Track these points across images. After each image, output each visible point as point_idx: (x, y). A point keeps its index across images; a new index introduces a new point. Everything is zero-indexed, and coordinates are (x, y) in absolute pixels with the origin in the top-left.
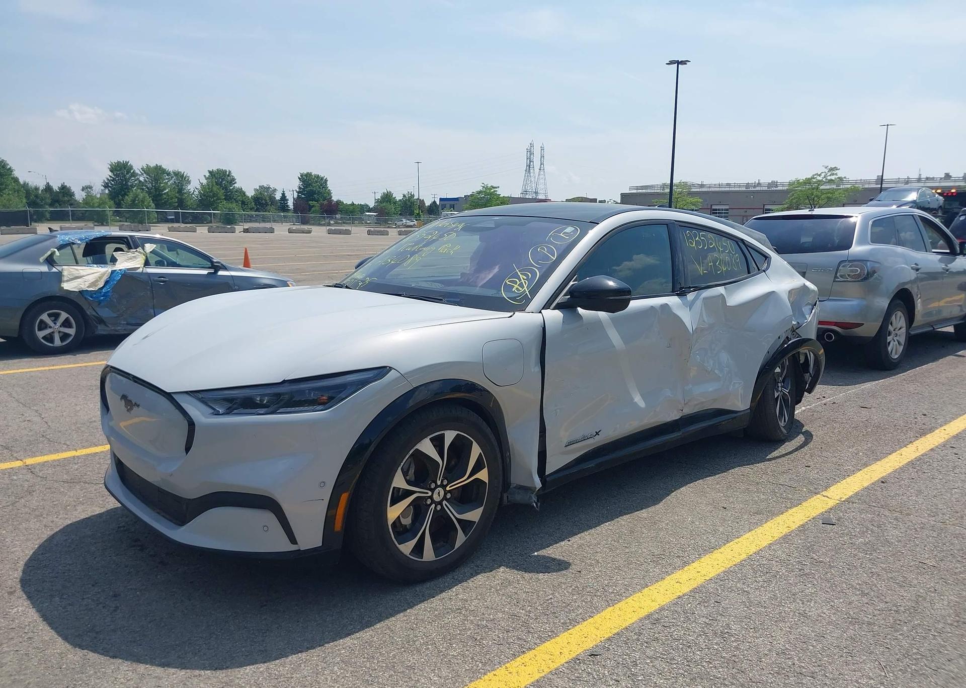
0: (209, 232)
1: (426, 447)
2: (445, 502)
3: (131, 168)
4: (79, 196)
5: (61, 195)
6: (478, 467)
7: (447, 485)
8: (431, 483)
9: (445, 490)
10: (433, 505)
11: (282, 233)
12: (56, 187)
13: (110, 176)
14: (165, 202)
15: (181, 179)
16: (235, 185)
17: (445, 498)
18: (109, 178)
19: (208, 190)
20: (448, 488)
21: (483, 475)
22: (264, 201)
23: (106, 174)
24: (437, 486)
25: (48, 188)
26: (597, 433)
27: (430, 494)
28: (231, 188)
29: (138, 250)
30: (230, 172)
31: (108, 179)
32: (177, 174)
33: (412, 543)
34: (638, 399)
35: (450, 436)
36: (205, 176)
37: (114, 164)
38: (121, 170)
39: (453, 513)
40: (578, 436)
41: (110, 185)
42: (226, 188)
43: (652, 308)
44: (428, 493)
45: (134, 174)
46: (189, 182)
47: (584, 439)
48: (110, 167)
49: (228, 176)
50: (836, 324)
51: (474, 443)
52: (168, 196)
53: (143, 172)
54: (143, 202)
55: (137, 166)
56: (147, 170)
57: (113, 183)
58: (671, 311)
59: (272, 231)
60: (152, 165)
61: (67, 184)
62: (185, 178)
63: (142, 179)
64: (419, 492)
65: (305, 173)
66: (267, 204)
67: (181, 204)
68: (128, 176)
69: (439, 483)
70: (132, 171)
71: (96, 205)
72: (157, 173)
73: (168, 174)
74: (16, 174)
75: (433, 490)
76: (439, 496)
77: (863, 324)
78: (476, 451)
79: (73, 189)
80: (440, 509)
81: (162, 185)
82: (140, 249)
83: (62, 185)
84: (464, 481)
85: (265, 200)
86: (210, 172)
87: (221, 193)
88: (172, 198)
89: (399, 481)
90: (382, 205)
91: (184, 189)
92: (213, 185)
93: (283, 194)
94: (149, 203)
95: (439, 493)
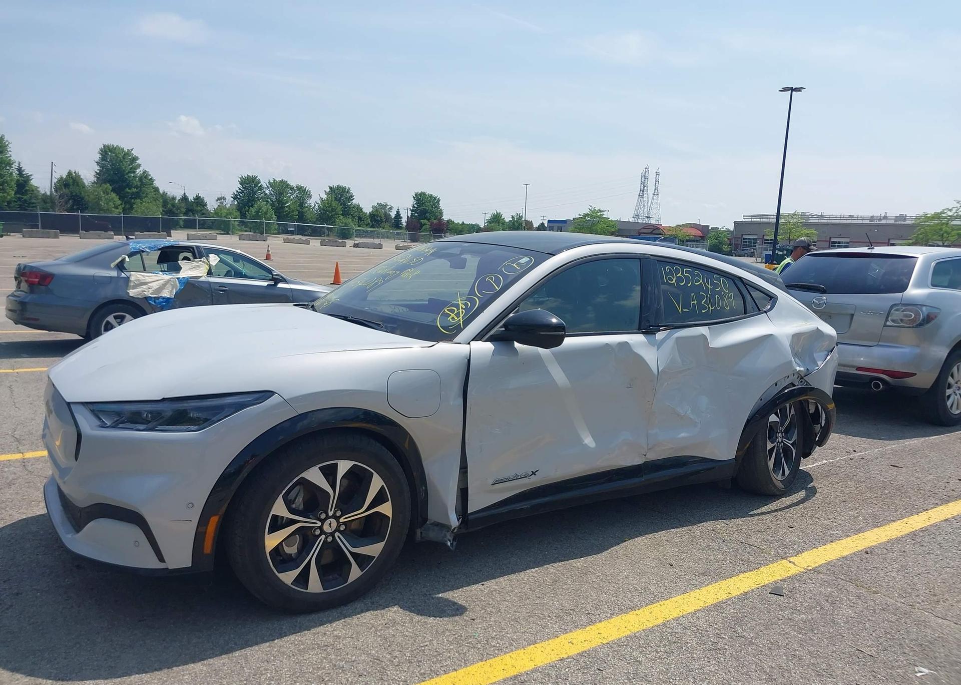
0: (321, 245)
1: (314, 475)
2: (337, 534)
3: (259, 182)
4: (212, 205)
5: (195, 205)
6: (380, 499)
7: (340, 517)
8: (321, 513)
9: (338, 522)
10: (323, 537)
11: (389, 249)
12: (191, 198)
13: (240, 189)
14: (287, 215)
15: (303, 193)
16: (353, 201)
17: (337, 530)
18: (239, 191)
19: (327, 205)
20: (342, 520)
21: (386, 509)
22: (379, 219)
23: (236, 187)
24: (328, 517)
25: (185, 198)
26: (534, 473)
27: (319, 524)
28: (349, 204)
29: (202, 259)
30: (349, 189)
31: (237, 191)
32: (300, 188)
33: (293, 574)
34: (589, 441)
35: (344, 466)
36: (325, 191)
37: (244, 177)
38: (250, 185)
39: (347, 547)
40: (510, 474)
41: (238, 197)
42: (344, 204)
43: (607, 345)
44: (317, 523)
45: (261, 188)
46: (310, 197)
47: (516, 478)
48: (240, 180)
49: (348, 192)
50: (884, 372)
51: (375, 474)
52: (289, 208)
53: (269, 186)
54: (266, 213)
55: (264, 183)
56: (273, 185)
57: (242, 195)
58: (632, 350)
59: (380, 247)
60: (278, 179)
61: (201, 195)
62: (307, 193)
63: (267, 192)
64: (303, 522)
65: (420, 192)
66: (381, 221)
67: (301, 217)
68: (255, 189)
69: (330, 514)
70: (259, 185)
71: (223, 215)
72: (281, 187)
73: (292, 189)
74: (156, 184)
75: (323, 521)
76: (331, 527)
77: (916, 374)
78: (377, 483)
79: (206, 200)
80: (332, 541)
81: (285, 198)
82: (204, 259)
83: (197, 196)
84: (361, 513)
85: (381, 217)
86: (331, 188)
87: (339, 209)
88: (293, 211)
89: (279, 508)
90: (490, 225)
91: (306, 203)
92: (332, 201)
93: (398, 212)
94: (272, 215)
95: (330, 524)
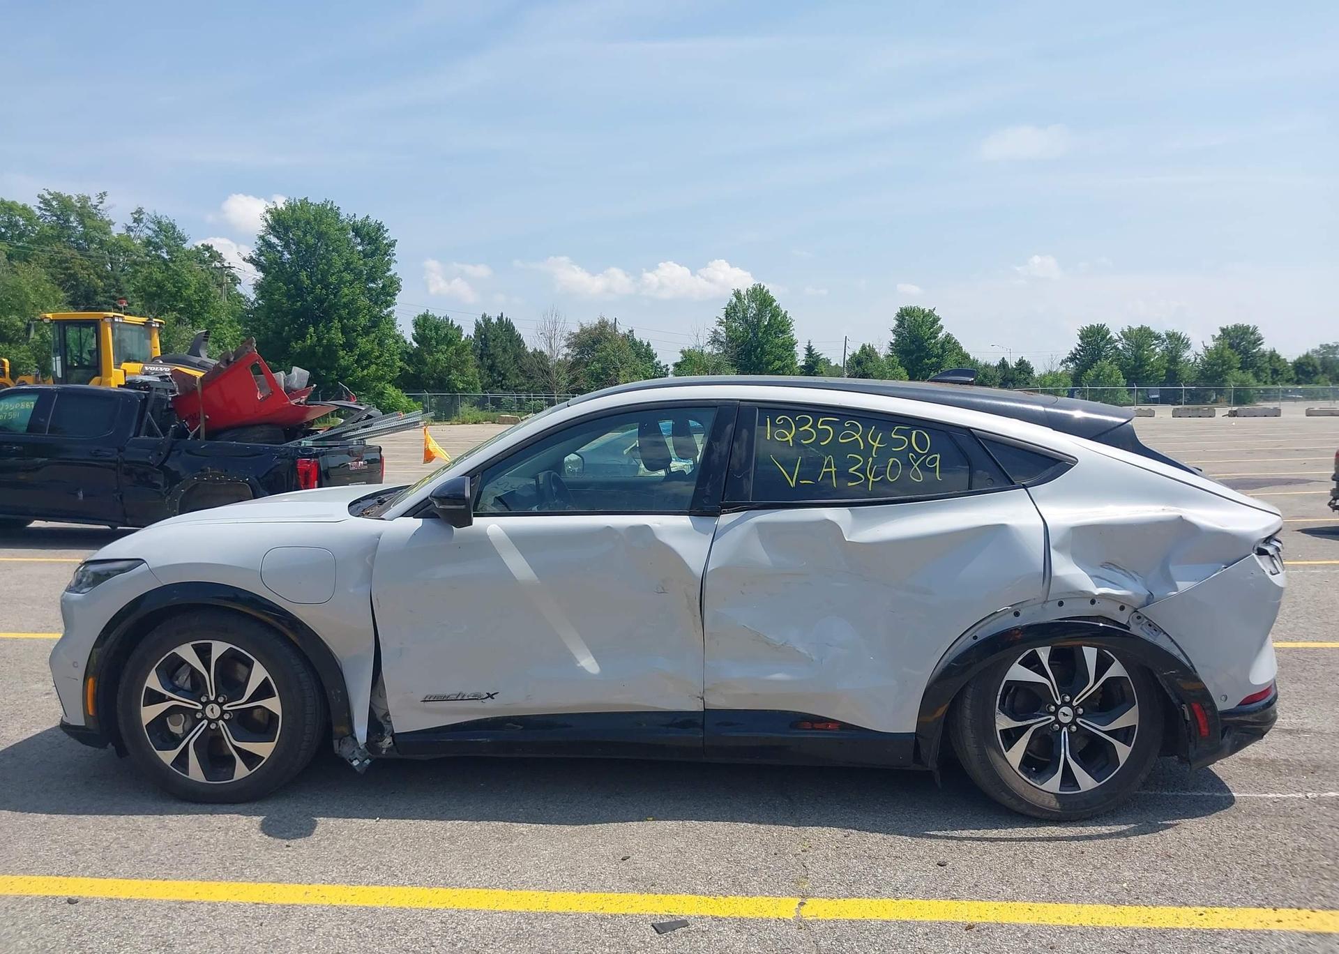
3: (1108, 332)
4: (1039, 369)
5: (1017, 372)
12: (1012, 363)
13: (1079, 345)
14: (1147, 376)
15: (1177, 342)
16: (1261, 346)
18: (1078, 348)
19: (1215, 356)
22: (1310, 369)
25: (1003, 364)
26: (491, 696)
28: (1254, 351)
30: (1255, 328)
31: (1076, 349)
32: (1173, 337)
36: (1213, 336)
38: (1094, 339)
41: (1078, 356)
42: (1245, 352)
45: (1111, 341)
46: (1187, 346)
47: (461, 698)
48: (1080, 333)
49: (1252, 333)
52: (1153, 367)
53: (1122, 337)
55: (1114, 334)
56: (1128, 335)
57: (1082, 353)
59: (1276, 413)
60: (1136, 326)
61: (1026, 359)
62: (1183, 341)
63: (1120, 346)
66: (1315, 372)
67: (1173, 376)
68: (1102, 343)
70: (1108, 337)
72: (1141, 337)
73: (1158, 337)
79: (1032, 365)
81: (1146, 352)
83: (1020, 360)
85: (1314, 366)
86: (1223, 330)
87: (1236, 360)
88: (1158, 370)
91: (1181, 356)
92: (1224, 348)
